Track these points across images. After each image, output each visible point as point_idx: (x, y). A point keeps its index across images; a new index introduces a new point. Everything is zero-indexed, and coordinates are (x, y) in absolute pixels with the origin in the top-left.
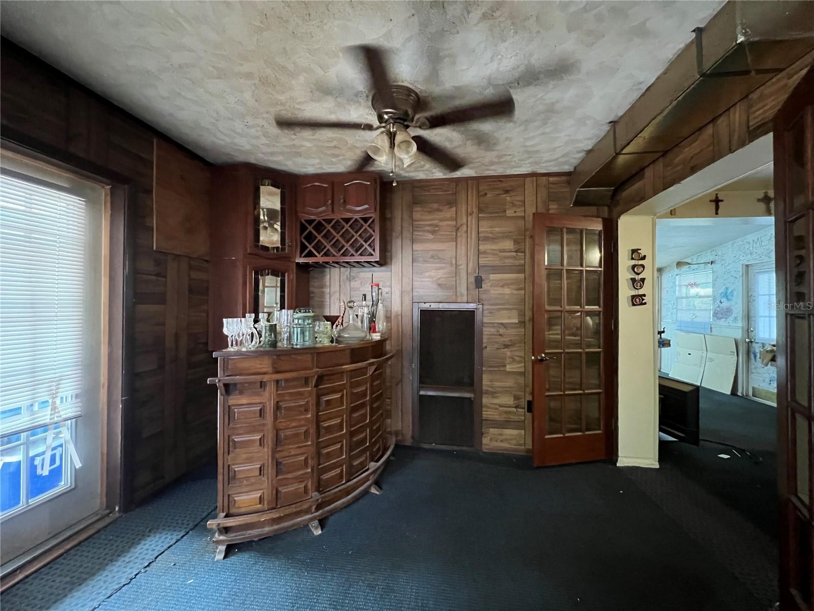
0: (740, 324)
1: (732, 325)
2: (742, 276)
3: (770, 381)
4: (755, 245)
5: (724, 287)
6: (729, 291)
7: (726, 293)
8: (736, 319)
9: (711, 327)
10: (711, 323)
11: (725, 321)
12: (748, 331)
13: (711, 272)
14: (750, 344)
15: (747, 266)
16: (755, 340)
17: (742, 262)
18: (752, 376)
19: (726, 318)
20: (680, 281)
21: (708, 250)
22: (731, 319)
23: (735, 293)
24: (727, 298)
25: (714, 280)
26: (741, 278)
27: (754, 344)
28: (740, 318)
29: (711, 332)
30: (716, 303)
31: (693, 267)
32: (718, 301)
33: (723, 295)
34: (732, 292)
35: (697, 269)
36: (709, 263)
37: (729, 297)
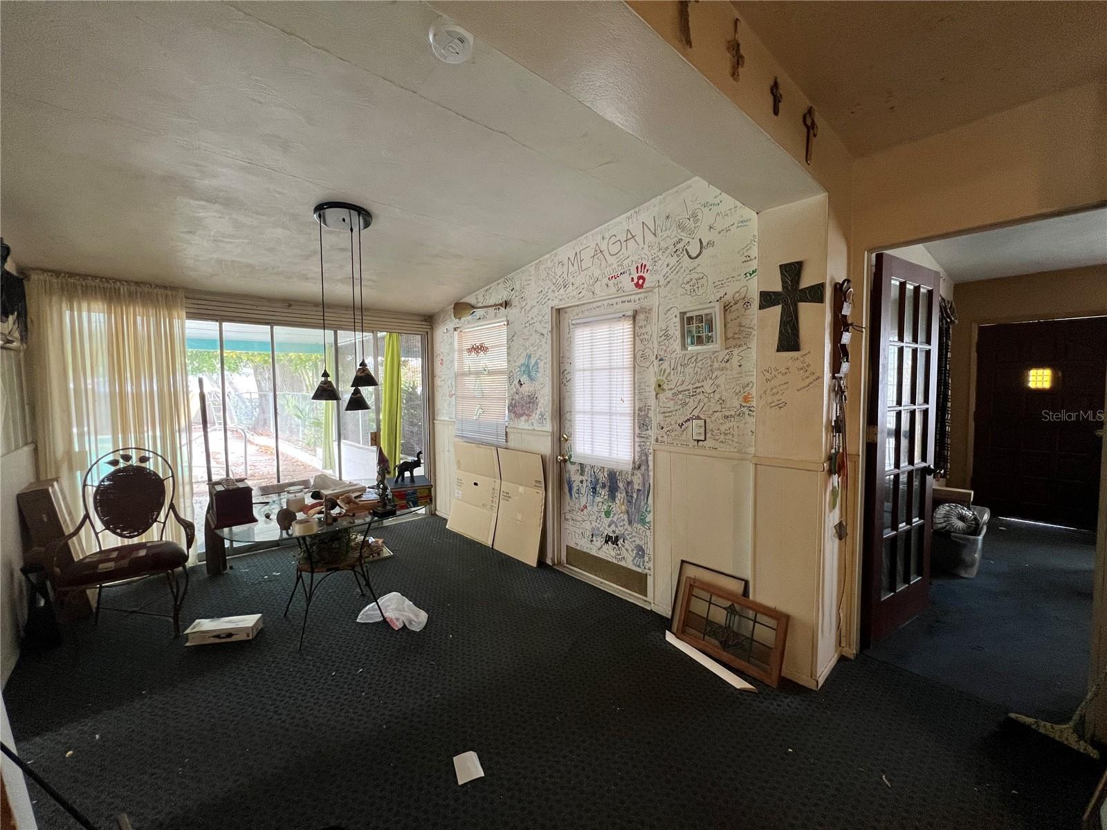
0: (548, 426)
1: (537, 429)
2: (552, 331)
3: (593, 535)
4: (571, 269)
5: (524, 355)
6: (533, 361)
7: (528, 366)
8: (543, 416)
9: (506, 432)
10: (507, 424)
11: (527, 421)
12: (561, 438)
13: (505, 323)
14: (563, 465)
15: (559, 311)
16: (570, 457)
17: (552, 304)
18: (565, 525)
19: (529, 415)
20: (460, 342)
21: (500, 278)
22: (535, 416)
23: (541, 364)
24: (529, 376)
25: (510, 339)
26: (549, 337)
27: (568, 464)
28: (548, 415)
29: (507, 442)
30: (513, 386)
31: (479, 312)
32: (516, 382)
33: (523, 369)
34: (536, 363)
35: (484, 318)
36: (501, 305)
37: (533, 374)
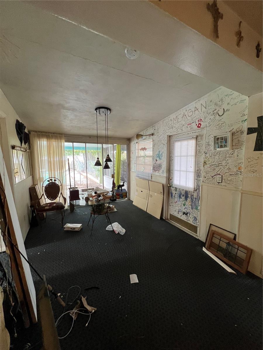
0: (165, 175)
1: (161, 175)
2: (167, 143)
3: (179, 211)
4: (175, 122)
5: (158, 151)
6: (161, 153)
7: (159, 155)
8: (163, 171)
9: (151, 176)
10: (152, 173)
11: (158, 172)
12: (169, 179)
13: (152, 141)
14: (169, 187)
15: (170, 136)
16: (172, 185)
17: (167, 134)
18: (170, 207)
19: (159, 171)
20: (138, 147)
21: (151, 126)
22: (161, 171)
23: (163, 154)
24: (159, 158)
25: (154, 146)
27: (171, 187)
28: (165, 171)
29: (152, 179)
30: (154, 161)
31: (144, 137)
32: (155, 160)
33: (157, 155)
34: (162, 154)
35: (146, 139)
36: (151, 135)
37: (161, 157)
